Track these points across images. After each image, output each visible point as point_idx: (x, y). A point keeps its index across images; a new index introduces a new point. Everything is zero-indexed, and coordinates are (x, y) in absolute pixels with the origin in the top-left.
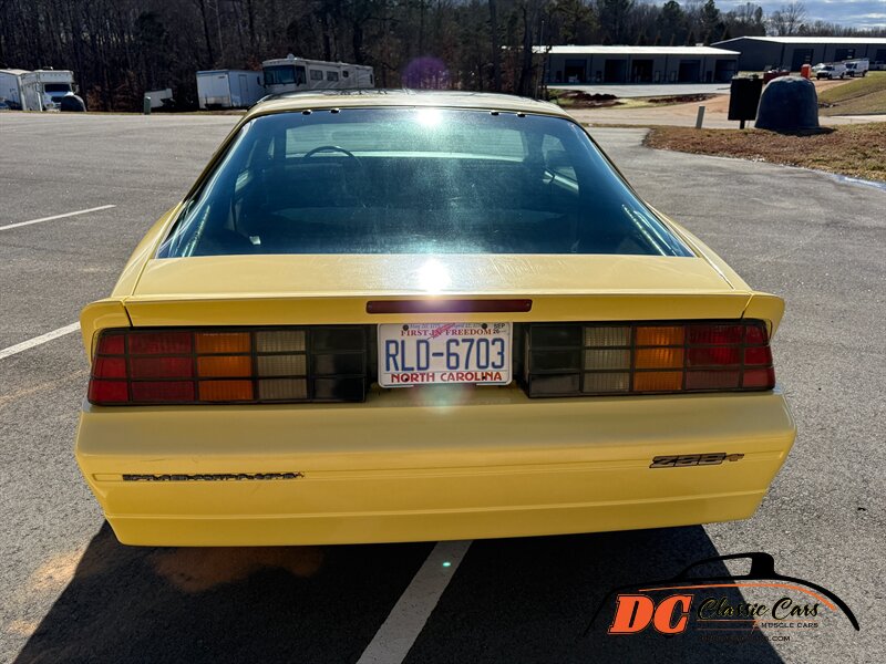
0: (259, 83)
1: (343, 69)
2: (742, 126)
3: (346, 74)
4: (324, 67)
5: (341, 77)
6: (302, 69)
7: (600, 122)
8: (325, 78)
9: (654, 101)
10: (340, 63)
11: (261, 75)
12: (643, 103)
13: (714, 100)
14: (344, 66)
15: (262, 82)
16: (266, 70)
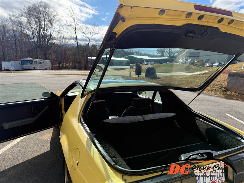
0: (20, 64)
1: (43, 61)
2: (138, 76)
3: (43, 62)
4: (38, 60)
5: (42, 63)
6: (32, 61)
7: (109, 75)
8: (38, 63)
9: (116, 69)
10: (42, 60)
11: (21, 62)
12: (113, 70)
13: (126, 70)
14: (43, 60)
15: (21, 64)
16: (22, 61)
